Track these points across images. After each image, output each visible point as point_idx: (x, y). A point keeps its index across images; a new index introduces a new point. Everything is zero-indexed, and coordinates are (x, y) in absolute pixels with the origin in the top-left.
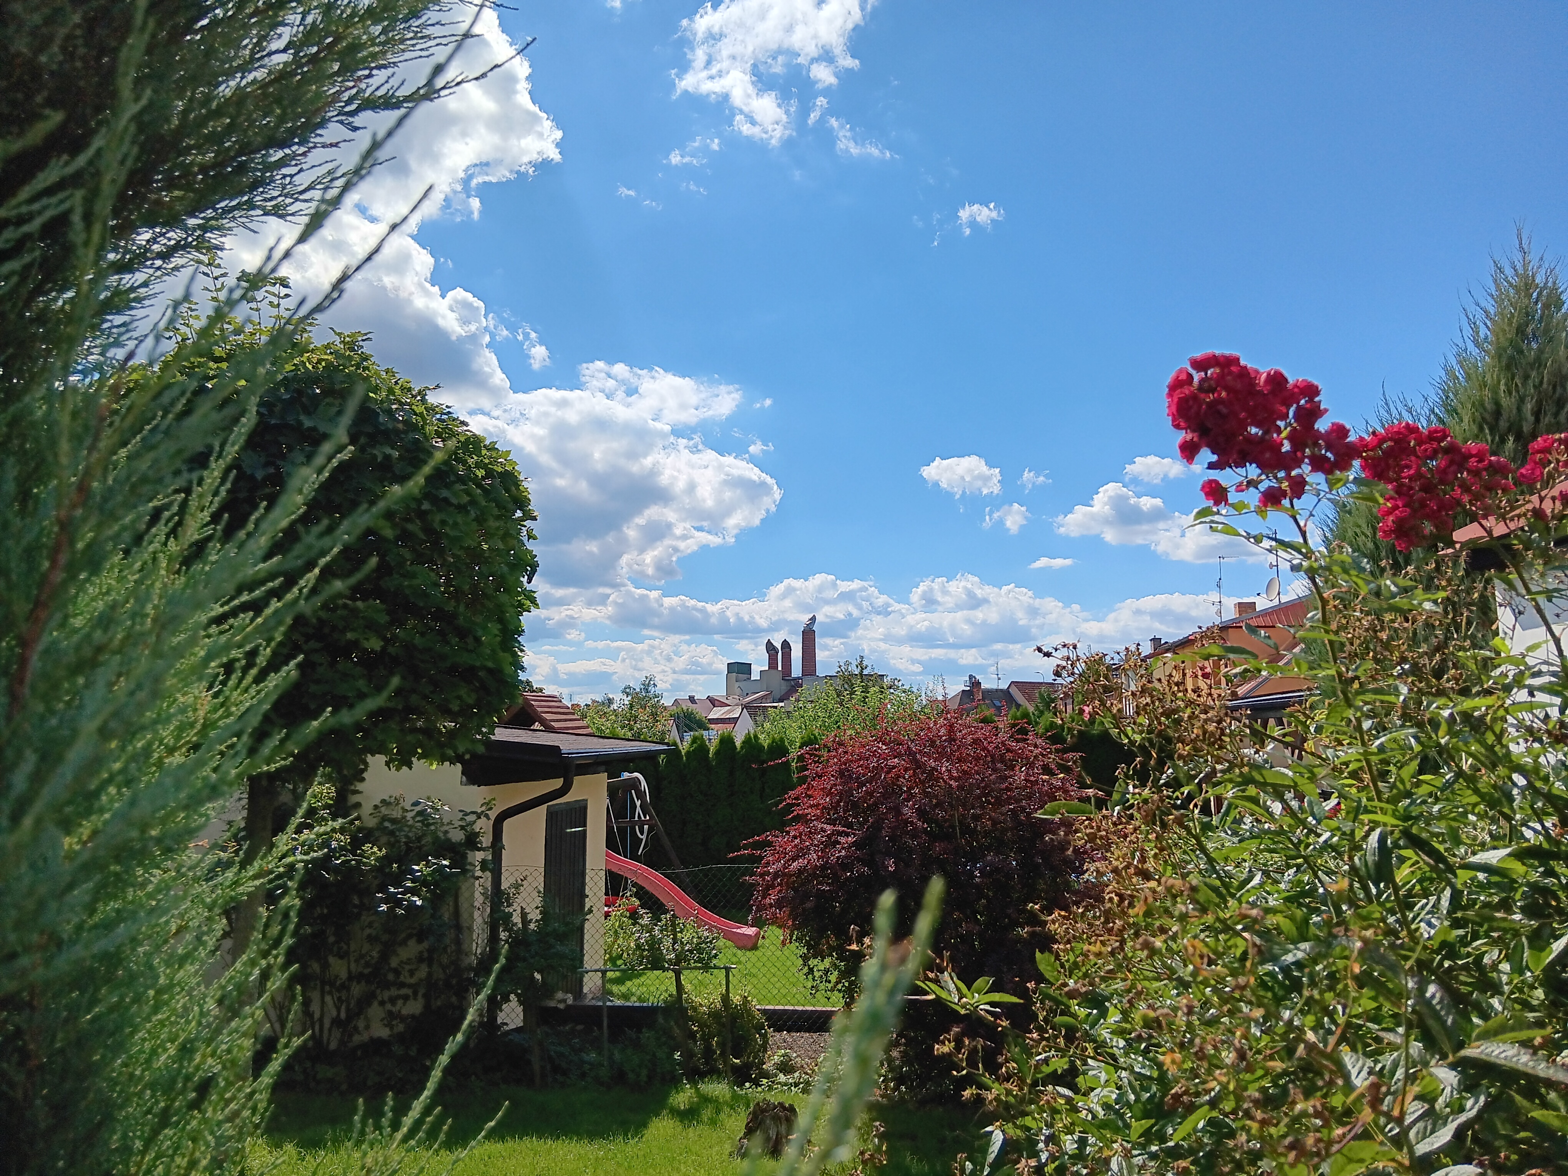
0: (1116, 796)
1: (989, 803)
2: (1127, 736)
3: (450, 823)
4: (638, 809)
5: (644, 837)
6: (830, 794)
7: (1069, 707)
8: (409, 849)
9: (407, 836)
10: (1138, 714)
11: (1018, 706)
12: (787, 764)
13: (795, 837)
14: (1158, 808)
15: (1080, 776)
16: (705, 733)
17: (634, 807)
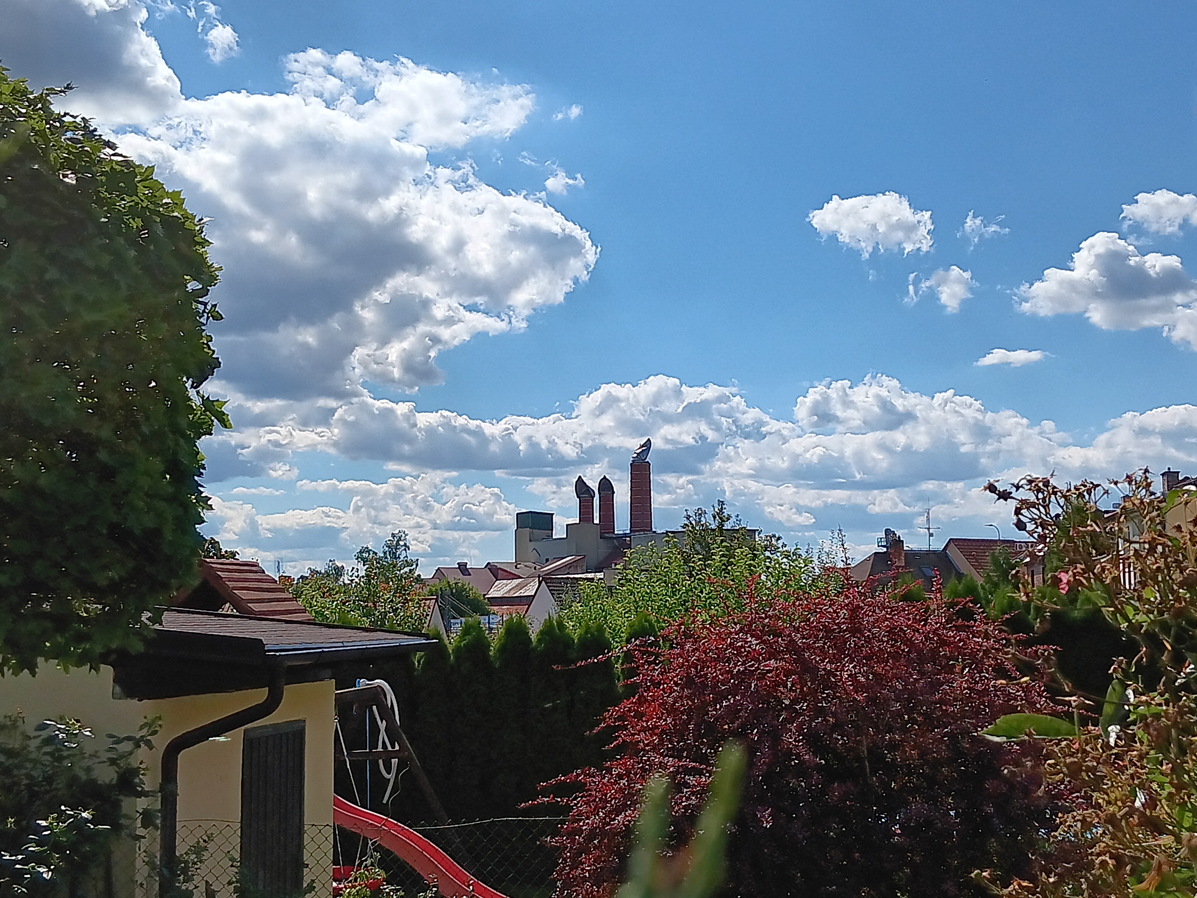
0: (1108, 709)
1: (914, 721)
2: (1126, 619)
3: (94, 755)
4: (383, 735)
5: (391, 777)
6: (672, 711)
7: (1038, 578)
8: (33, 795)
9: (29, 776)
10: (1144, 585)
11: (960, 576)
12: (608, 665)
13: (620, 776)
14: (1175, 724)
15: (1053, 679)
16: (484, 619)
17: (375, 730)
